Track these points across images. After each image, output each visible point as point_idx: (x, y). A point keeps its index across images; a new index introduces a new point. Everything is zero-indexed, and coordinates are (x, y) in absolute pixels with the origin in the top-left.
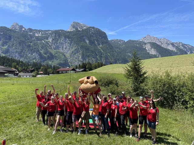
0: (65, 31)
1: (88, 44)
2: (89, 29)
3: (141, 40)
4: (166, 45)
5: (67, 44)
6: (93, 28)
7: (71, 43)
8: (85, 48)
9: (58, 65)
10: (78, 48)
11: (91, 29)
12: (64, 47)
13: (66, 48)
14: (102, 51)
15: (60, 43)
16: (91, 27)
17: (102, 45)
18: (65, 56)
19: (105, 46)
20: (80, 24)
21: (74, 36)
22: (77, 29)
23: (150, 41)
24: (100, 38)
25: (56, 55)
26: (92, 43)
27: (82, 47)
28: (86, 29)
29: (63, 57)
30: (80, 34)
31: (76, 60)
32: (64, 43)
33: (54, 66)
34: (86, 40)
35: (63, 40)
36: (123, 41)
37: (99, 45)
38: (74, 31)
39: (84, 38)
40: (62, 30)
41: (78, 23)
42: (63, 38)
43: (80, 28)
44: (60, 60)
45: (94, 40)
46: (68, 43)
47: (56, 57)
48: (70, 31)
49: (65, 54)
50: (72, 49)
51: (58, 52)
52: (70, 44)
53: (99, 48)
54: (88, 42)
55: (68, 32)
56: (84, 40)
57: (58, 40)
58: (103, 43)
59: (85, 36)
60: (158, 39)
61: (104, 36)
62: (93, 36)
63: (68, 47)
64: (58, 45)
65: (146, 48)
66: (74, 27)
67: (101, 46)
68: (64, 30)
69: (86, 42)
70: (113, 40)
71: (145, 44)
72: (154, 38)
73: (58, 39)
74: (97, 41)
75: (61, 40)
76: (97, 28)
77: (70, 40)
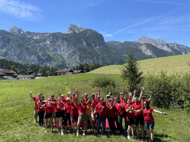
0: (63, 34)
1: (85, 46)
2: (86, 31)
3: (137, 42)
4: (161, 46)
5: (64, 46)
6: (90, 30)
7: (69, 45)
8: (83, 50)
9: (56, 66)
10: (75, 50)
11: (88, 32)
12: (62, 49)
13: (63, 50)
14: (99, 52)
15: (57, 45)
16: (88, 30)
17: (99, 46)
18: (62, 58)
19: (102, 48)
20: (77, 27)
21: (71, 38)
22: (74, 32)
23: (145, 42)
24: (97, 40)
25: (54, 57)
26: (89, 44)
27: (79, 49)
28: (83, 32)
29: (61, 59)
30: (77, 37)
31: (74, 61)
32: (62, 45)
33: (52, 68)
34: (83, 42)
35: (60, 43)
36: (119, 42)
37: (96, 46)
38: (71, 33)
39: (81, 40)
40: (60, 33)
41: (76, 26)
42: (60, 41)
43: (77, 30)
44: (58, 62)
45: (91, 42)
46: (66, 45)
47: (54, 59)
48: (67, 33)
49: (63, 56)
50: (70, 51)
51: (56, 54)
52: (68, 47)
53: (96, 50)
54: (85, 44)
55: (66, 35)
56: (81, 42)
57: (56, 43)
58: (99, 45)
59: (83, 38)
60: (153, 40)
61: (100, 38)
62: (90, 38)
63: (65, 49)
64: (56, 47)
65: (141, 49)
66: (71, 29)
67: (98, 47)
68: (61, 33)
69: (83, 44)
70: (109, 42)
71: (141, 45)
72: (149, 39)
73: (56, 42)
74: (94, 43)
75: (58, 42)
76: (93, 31)
77: (67, 43)
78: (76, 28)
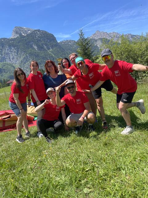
0: (8, 39)
1: (37, 50)
2: (34, 32)
3: (91, 38)
4: (117, 39)
5: (13, 54)
6: (39, 31)
7: (18, 52)
8: (35, 55)
9: (8, 78)
10: (27, 56)
11: (37, 33)
12: (11, 57)
13: (13, 58)
14: (53, 55)
15: (5, 53)
16: (36, 30)
17: (52, 48)
18: (14, 67)
19: (55, 50)
20: (23, 28)
21: (19, 43)
22: (21, 35)
23: (100, 37)
24: (49, 41)
25: (4, 68)
26: (40, 48)
27: (31, 54)
28: (31, 34)
29: (12, 69)
30: (26, 40)
31: (27, 70)
32: (10, 52)
33: (4, 80)
34: (34, 46)
35: (7, 50)
36: (73, 41)
37: (49, 49)
38: (18, 37)
39: (31, 43)
40: (4, 39)
41: (21, 28)
42: (7, 48)
43: (24, 33)
44: (10, 73)
45: (42, 44)
46: (15, 52)
47: (4, 70)
48: (13, 38)
49: (14, 65)
50: (21, 58)
51: (6, 64)
52: (17, 53)
53: (50, 53)
54: (36, 47)
55: (12, 40)
56: (32, 47)
57: (2, 51)
58: (52, 47)
59: (32, 41)
60: (108, 34)
61: (52, 38)
62: (40, 40)
63: (15, 57)
64: (3, 56)
65: (97, 45)
66: (17, 33)
67: (51, 50)
68: (6, 39)
69: (34, 49)
70: (63, 42)
71: (96, 41)
72: (104, 33)
73: (2, 49)
74: (46, 45)
75: (5, 50)
76: (43, 31)
77: (16, 49)
78: (22, 30)
